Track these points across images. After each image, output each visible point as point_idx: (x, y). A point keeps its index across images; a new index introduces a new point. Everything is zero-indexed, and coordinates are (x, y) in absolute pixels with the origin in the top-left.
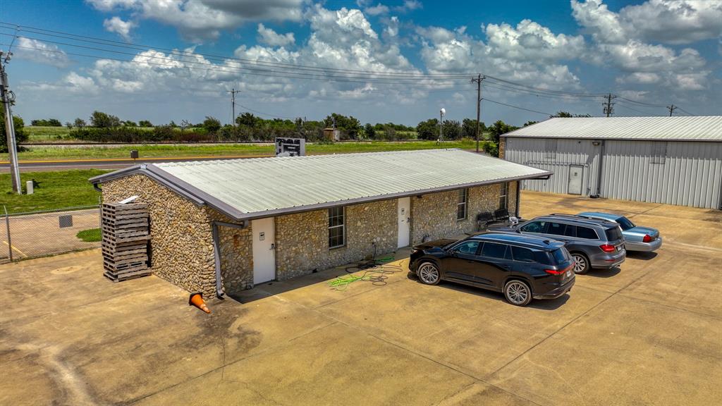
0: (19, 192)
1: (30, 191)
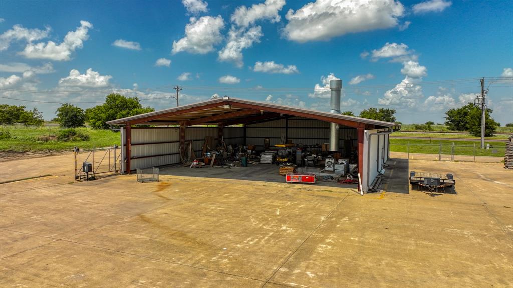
0: (483, 148)
1: (488, 149)
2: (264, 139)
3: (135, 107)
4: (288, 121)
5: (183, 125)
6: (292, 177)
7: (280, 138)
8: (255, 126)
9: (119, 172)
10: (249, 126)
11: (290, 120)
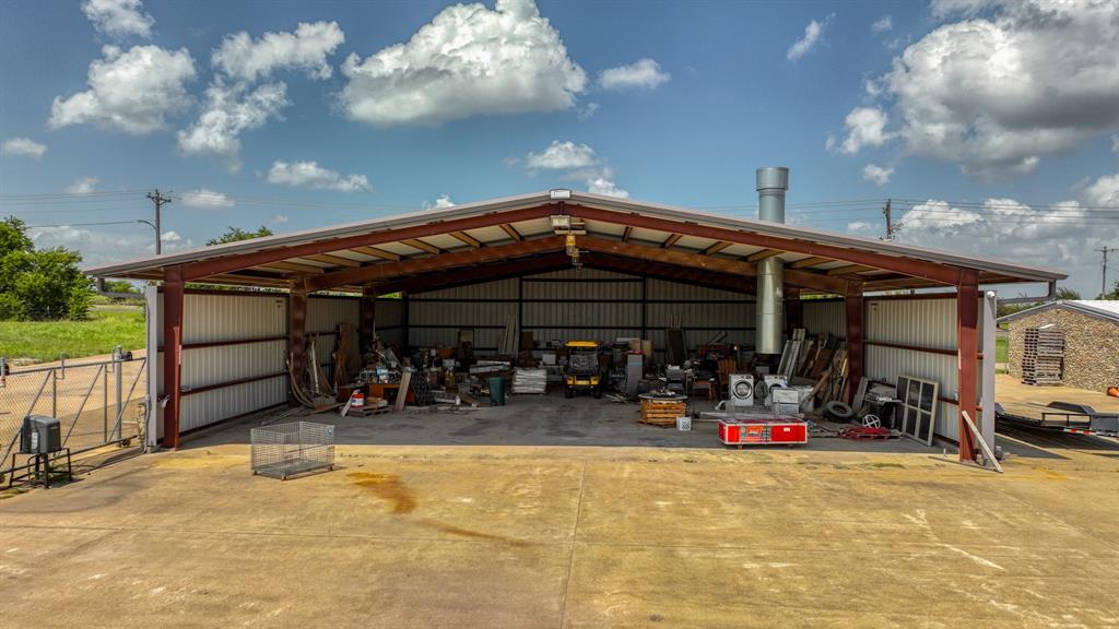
2: (458, 330)
3: (12, 247)
4: (524, 283)
5: (298, 286)
6: (743, 431)
7: (505, 327)
8: (434, 297)
9: (135, 442)
10: (417, 296)
11: (527, 280)
